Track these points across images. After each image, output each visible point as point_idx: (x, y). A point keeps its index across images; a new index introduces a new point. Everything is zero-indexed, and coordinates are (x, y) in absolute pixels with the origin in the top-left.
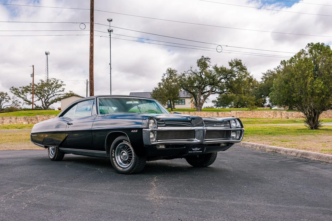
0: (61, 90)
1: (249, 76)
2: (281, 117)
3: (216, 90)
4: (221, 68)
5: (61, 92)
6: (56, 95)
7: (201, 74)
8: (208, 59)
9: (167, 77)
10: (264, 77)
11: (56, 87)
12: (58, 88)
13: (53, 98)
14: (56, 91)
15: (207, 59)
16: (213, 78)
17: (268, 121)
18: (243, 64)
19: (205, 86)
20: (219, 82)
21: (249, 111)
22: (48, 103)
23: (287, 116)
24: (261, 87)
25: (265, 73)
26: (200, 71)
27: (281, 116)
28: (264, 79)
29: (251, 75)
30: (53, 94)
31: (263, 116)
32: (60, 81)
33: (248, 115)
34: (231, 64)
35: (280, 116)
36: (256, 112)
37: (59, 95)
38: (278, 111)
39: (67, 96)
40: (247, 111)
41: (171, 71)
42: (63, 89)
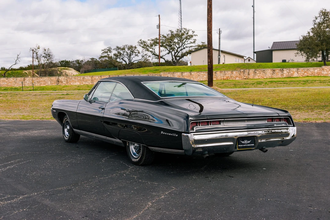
0: (192, 42)
5: (192, 44)
6: (186, 47)
9: (319, 21)
11: (186, 38)
12: (188, 39)
13: (184, 51)
14: (186, 43)
22: (179, 56)
30: (183, 46)
32: (192, 31)
37: (191, 47)
39: (199, 48)
41: (326, 13)
42: (194, 41)
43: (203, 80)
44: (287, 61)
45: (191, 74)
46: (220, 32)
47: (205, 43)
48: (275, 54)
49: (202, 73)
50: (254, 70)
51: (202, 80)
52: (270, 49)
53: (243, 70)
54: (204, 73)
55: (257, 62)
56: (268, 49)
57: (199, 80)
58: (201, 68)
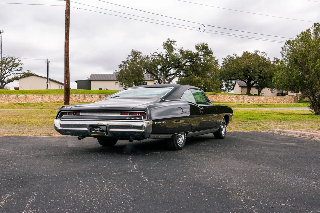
0: (19, 69)
2: (243, 101)
3: (180, 73)
4: (187, 51)
5: (18, 71)
6: (13, 74)
7: (167, 57)
8: (174, 42)
9: (131, 59)
10: (224, 62)
11: (13, 66)
12: (14, 67)
13: (10, 77)
14: (13, 70)
16: (178, 61)
19: (169, 70)
20: (184, 65)
21: (213, 95)
22: (5, 82)
23: (249, 101)
24: (222, 72)
25: (226, 58)
26: (166, 53)
28: (225, 65)
29: (216, 59)
30: (10, 73)
31: (227, 100)
32: (18, 59)
34: (197, 48)
36: (220, 96)
37: (17, 74)
38: (240, 95)
39: (25, 75)
41: (136, 53)
42: (20, 68)
43: (38, 102)
44: (103, 89)
45: (26, 97)
46: (48, 62)
47: (30, 71)
48: (93, 83)
49: (37, 96)
50: (83, 95)
51: (36, 102)
52: (89, 79)
53: (74, 95)
54: (39, 96)
55: (78, 88)
56: (88, 79)
57: (34, 102)
58: (33, 92)
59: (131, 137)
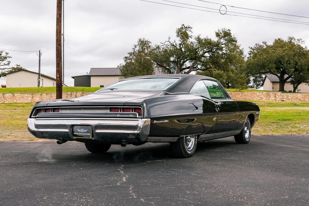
0: (6, 64)
1: (238, 50)
2: (275, 100)
3: (198, 66)
4: (206, 39)
5: (6, 66)
7: (181, 46)
8: (190, 28)
9: (138, 49)
10: (251, 51)
15: (188, 28)
16: (195, 51)
17: (264, 104)
18: (232, 35)
19: (184, 62)
20: (203, 56)
21: (237, 92)
23: (282, 99)
24: (249, 64)
25: (253, 47)
26: (180, 42)
27: (275, 98)
28: (252, 55)
29: (241, 48)
31: (255, 98)
32: (5, 52)
33: (237, 96)
34: (218, 35)
35: (273, 98)
36: (246, 93)
37: (4, 69)
38: (272, 92)
39: (13, 71)
40: (235, 92)
41: (144, 42)
42: (8, 63)
43: (28, 102)
45: (14, 96)
46: (40, 54)
47: (20, 65)
49: (27, 95)
50: (81, 93)
51: (26, 102)
53: (70, 93)
54: (29, 95)
55: (75, 86)
57: (23, 102)
58: (22, 90)
59: (123, 140)
